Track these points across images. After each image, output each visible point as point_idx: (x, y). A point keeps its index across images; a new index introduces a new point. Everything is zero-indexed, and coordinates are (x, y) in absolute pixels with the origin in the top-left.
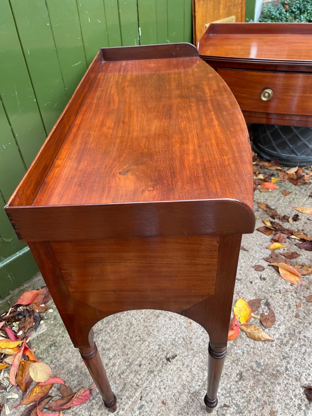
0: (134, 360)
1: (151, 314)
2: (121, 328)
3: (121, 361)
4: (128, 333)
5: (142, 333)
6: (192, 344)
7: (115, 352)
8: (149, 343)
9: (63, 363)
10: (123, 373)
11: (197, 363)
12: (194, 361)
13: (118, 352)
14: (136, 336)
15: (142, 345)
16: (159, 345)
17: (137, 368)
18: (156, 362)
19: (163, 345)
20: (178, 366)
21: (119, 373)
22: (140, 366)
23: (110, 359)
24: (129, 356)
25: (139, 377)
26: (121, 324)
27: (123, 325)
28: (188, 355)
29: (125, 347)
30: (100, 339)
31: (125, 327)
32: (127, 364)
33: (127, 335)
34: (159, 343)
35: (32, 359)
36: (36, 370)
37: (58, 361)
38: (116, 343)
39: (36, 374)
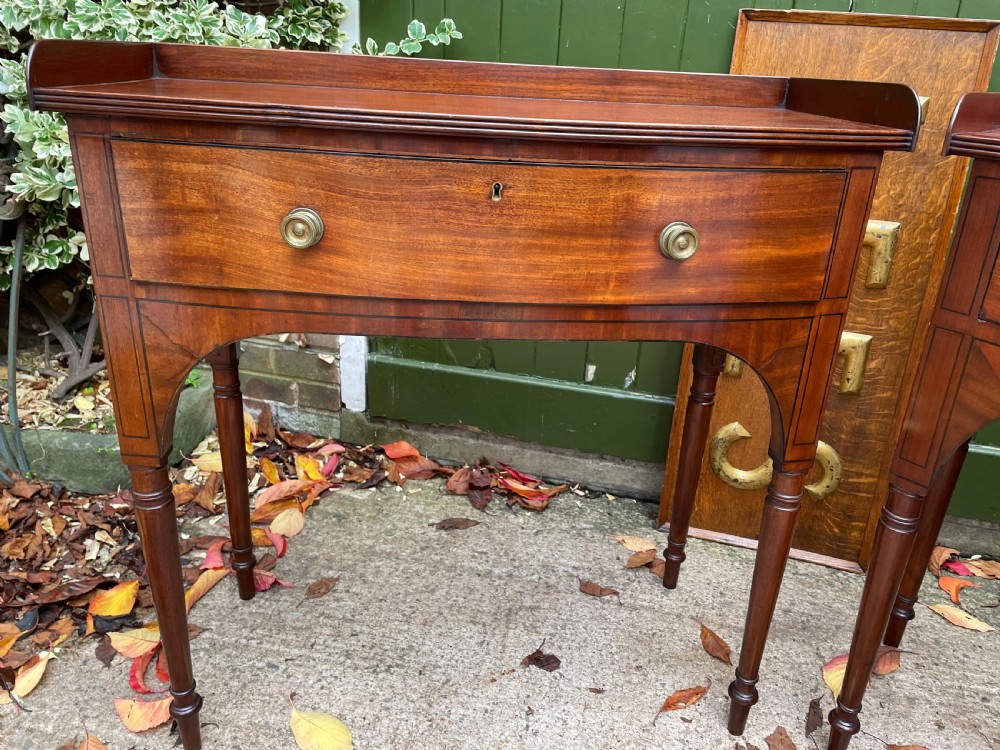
0: (361, 622)
1: (473, 610)
2: (416, 580)
3: (350, 606)
4: (411, 594)
5: (422, 613)
6: (443, 700)
7: (365, 592)
8: (408, 631)
9: (313, 541)
10: (329, 617)
11: (403, 723)
12: (404, 716)
13: (366, 596)
14: (411, 607)
15: (397, 623)
16: (411, 648)
17: (347, 632)
18: (372, 655)
19: (413, 654)
20: (381, 693)
21: (327, 612)
22: (352, 635)
23: (348, 591)
24: (365, 612)
25: (329, 642)
26: (424, 577)
27: (424, 580)
28: (413, 702)
29: (381, 600)
30: (379, 564)
31: (421, 585)
32: (348, 615)
33: (407, 594)
34: (414, 645)
35: (304, 505)
36: (289, 517)
37: (316, 534)
38: (383, 586)
39: (281, 520)
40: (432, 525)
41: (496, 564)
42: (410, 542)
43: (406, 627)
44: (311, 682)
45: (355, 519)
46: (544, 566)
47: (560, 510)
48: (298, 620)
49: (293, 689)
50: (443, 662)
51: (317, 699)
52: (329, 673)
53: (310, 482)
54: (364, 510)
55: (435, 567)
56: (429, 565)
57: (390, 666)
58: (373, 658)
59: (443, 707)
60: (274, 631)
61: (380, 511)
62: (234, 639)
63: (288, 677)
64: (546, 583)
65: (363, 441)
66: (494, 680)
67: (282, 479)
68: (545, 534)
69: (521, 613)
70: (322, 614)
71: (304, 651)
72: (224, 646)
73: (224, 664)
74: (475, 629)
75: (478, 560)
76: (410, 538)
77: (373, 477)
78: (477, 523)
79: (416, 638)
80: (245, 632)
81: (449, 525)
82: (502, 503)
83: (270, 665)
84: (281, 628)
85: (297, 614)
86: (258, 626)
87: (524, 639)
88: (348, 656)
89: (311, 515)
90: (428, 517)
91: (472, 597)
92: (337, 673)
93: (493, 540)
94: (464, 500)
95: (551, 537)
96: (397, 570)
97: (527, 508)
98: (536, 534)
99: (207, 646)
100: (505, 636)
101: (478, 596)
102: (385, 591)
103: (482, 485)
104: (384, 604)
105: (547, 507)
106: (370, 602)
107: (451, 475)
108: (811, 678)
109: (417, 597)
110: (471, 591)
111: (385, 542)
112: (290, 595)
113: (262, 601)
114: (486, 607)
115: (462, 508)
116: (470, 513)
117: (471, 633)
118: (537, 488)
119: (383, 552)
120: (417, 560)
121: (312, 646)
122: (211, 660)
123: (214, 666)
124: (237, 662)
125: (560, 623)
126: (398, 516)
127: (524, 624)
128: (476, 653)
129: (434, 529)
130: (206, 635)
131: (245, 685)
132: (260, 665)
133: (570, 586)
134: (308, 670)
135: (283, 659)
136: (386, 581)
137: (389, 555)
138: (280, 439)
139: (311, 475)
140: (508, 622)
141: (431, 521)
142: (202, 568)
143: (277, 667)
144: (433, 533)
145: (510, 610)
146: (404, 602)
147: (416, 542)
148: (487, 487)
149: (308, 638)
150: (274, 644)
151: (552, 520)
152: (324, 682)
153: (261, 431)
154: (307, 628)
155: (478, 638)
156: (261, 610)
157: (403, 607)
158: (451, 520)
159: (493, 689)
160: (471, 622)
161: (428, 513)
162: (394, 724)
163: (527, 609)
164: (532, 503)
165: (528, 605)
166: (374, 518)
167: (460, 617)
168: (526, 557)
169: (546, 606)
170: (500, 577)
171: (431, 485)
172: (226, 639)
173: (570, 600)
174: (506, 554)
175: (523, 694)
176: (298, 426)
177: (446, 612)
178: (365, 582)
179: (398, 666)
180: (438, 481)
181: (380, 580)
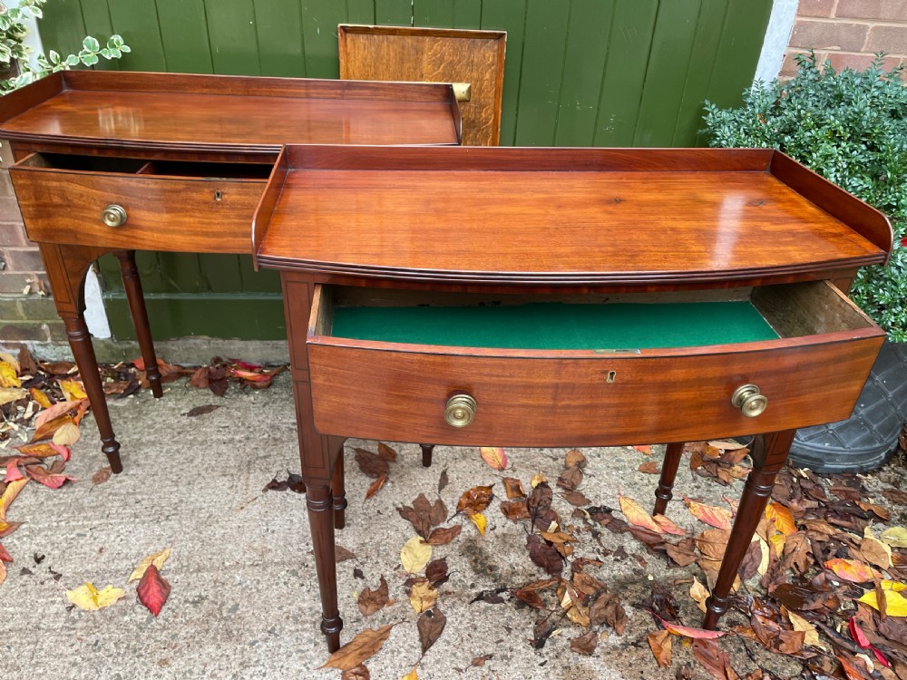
2: (178, 456)
3: (130, 484)
5: (186, 477)
7: (140, 472)
19: (184, 505)
24: (143, 486)
30: (147, 451)
33: (172, 467)
35: (77, 419)
36: (66, 431)
37: (92, 439)
38: (153, 465)
39: (61, 434)
40: (184, 414)
41: (236, 433)
42: (169, 431)
43: (176, 489)
44: (112, 539)
45: (121, 421)
46: (271, 427)
47: (281, 385)
48: (93, 501)
49: (101, 545)
50: (206, 505)
51: (119, 548)
52: (124, 530)
53: (78, 401)
54: (127, 414)
55: (191, 444)
56: (186, 443)
57: (168, 516)
58: (155, 514)
59: (210, 532)
60: (76, 513)
61: (140, 412)
62: (46, 525)
63: (95, 539)
64: (274, 438)
65: (114, 360)
66: (242, 508)
67: (53, 403)
68: (271, 404)
69: (257, 462)
70: (110, 494)
71: (102, 521)
72: (40, 530)
73: (44, 542)
74: (225, 479)
75: (223, 433)
76: (168, 428)
77: (129, 387)
78: (218, 407)
79: (184, 494)
80: (54, 518)
81: (197, 412)
82: (236, 388)
83: (79, 535)
84: (81, 509)
85: (91, 498)
86: (63, 512)
87: (261, 478)
88: (136, 516)
89: (84, 425)
90: (180, 409)
91: (220, 459)
92: (130, 529)
93: (232, 417)
94: (206, 391)
95: (275, 406)
96: (161, 452)
97: (255, 388)
98: (264, 406)
99: (28, 533)
100: (247, 479)
101: (225, 457)
102: (155, 469)
103: (219, 378)
104: (156, 477)
105: (269, 386)
106: (145, 478)
107: (194, 373)
108: (443, 460)
109: (181, 467)
110: (220, 455)
111: (149, 434)
112: (82, 485)
113: (61, 495)
114: (232, 463)
115: (206, 397)
116: (212, 399)
117: (223, 483)
118: (261, 372)
119: (148, 442)
120: (176, 442)
121: (108, 516)
122: (33, 542)
123: (37, 545)
124: (54, 538)
125: (286, 462)
126: (156, 413)
127: (260, 469)
128: (228, 494)
129: (186, 417)
130: (24, 526)
131: (64, 551)
132: (72, 536)
133: (291, 436)
134: (108, 532)
135: (87, 529)
136: (155, 462)
137: (153, 443)
138: (42, 370)
139: (77, 395)
140: (249, 469)
141: (182, 412)
142: (6, 481)
143: (85, 535)
144: (185, 420)
145: (250, 462)
146: (171, 473)
147: (173, 429)
148: (223, 379)
149: (104, 512)
150: (78, 521)
151: (275, 393)
152: (122, 537)
153: (23, 367)
154: (101, 505)
155: (228, 485)
156: (62, 501)
157: (170, 476)
158: (199, 408)
159: (244, 512)
160: (224, 475)
161: (179, 406)
162: (178, 550)
163: (261, 458)
164: (258, 384)
165: (261, 455)
166: (137, 418)
167: (215, 474)
168: (258, 423)
169: (275, 453)
170: (240, 441)
171: (178, 384)
172: (41, 526)
173: (291, 446)
174: (243, 424)
175: (263, 512)
176: (55, 356)
177: (203, 473)
178: (138, 465)
179: (173, 514)
180: (183, 380)
181: (151, 462)
